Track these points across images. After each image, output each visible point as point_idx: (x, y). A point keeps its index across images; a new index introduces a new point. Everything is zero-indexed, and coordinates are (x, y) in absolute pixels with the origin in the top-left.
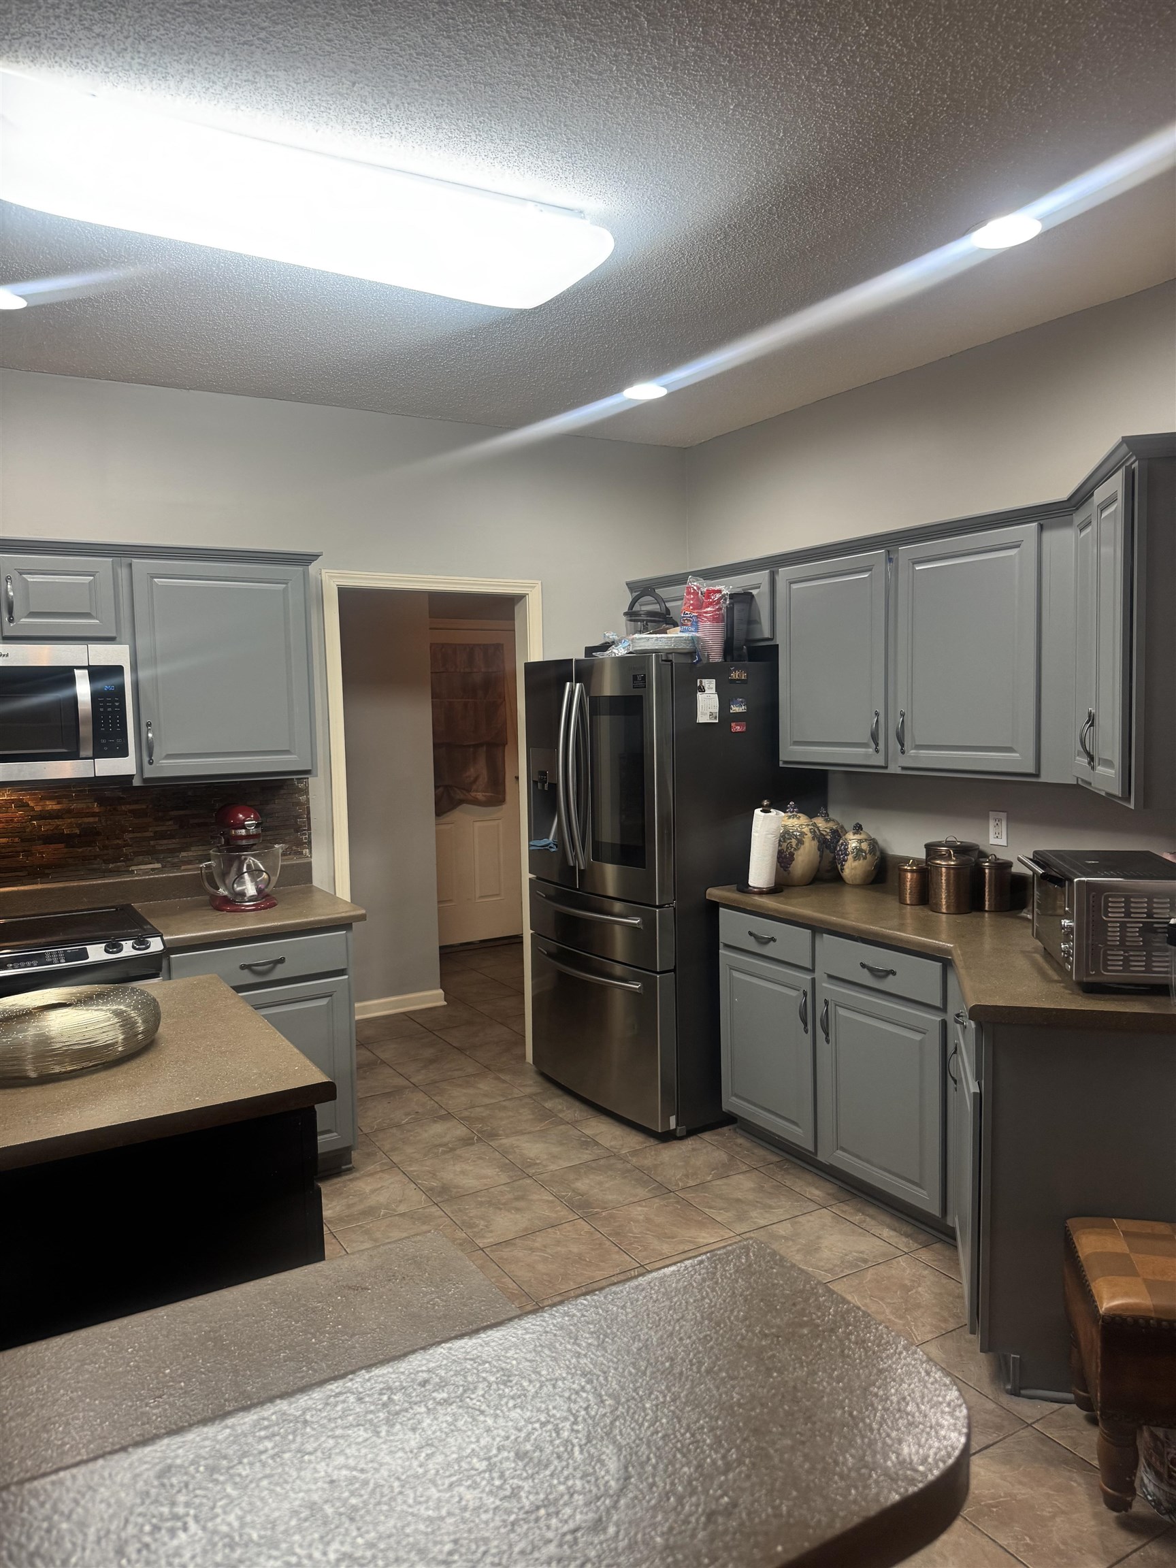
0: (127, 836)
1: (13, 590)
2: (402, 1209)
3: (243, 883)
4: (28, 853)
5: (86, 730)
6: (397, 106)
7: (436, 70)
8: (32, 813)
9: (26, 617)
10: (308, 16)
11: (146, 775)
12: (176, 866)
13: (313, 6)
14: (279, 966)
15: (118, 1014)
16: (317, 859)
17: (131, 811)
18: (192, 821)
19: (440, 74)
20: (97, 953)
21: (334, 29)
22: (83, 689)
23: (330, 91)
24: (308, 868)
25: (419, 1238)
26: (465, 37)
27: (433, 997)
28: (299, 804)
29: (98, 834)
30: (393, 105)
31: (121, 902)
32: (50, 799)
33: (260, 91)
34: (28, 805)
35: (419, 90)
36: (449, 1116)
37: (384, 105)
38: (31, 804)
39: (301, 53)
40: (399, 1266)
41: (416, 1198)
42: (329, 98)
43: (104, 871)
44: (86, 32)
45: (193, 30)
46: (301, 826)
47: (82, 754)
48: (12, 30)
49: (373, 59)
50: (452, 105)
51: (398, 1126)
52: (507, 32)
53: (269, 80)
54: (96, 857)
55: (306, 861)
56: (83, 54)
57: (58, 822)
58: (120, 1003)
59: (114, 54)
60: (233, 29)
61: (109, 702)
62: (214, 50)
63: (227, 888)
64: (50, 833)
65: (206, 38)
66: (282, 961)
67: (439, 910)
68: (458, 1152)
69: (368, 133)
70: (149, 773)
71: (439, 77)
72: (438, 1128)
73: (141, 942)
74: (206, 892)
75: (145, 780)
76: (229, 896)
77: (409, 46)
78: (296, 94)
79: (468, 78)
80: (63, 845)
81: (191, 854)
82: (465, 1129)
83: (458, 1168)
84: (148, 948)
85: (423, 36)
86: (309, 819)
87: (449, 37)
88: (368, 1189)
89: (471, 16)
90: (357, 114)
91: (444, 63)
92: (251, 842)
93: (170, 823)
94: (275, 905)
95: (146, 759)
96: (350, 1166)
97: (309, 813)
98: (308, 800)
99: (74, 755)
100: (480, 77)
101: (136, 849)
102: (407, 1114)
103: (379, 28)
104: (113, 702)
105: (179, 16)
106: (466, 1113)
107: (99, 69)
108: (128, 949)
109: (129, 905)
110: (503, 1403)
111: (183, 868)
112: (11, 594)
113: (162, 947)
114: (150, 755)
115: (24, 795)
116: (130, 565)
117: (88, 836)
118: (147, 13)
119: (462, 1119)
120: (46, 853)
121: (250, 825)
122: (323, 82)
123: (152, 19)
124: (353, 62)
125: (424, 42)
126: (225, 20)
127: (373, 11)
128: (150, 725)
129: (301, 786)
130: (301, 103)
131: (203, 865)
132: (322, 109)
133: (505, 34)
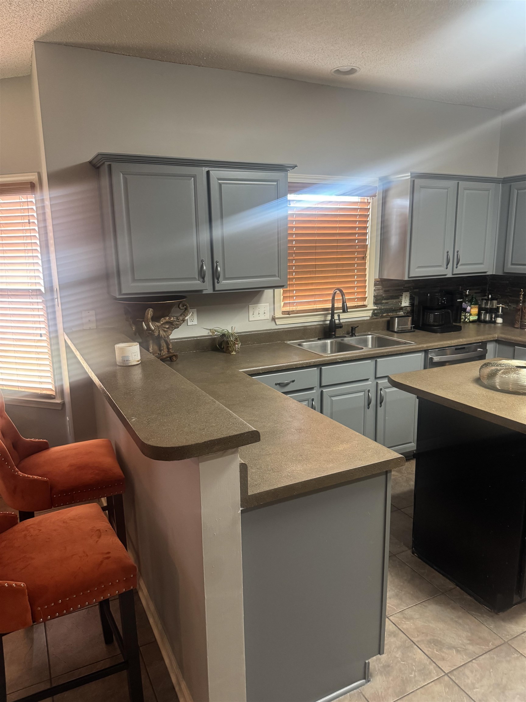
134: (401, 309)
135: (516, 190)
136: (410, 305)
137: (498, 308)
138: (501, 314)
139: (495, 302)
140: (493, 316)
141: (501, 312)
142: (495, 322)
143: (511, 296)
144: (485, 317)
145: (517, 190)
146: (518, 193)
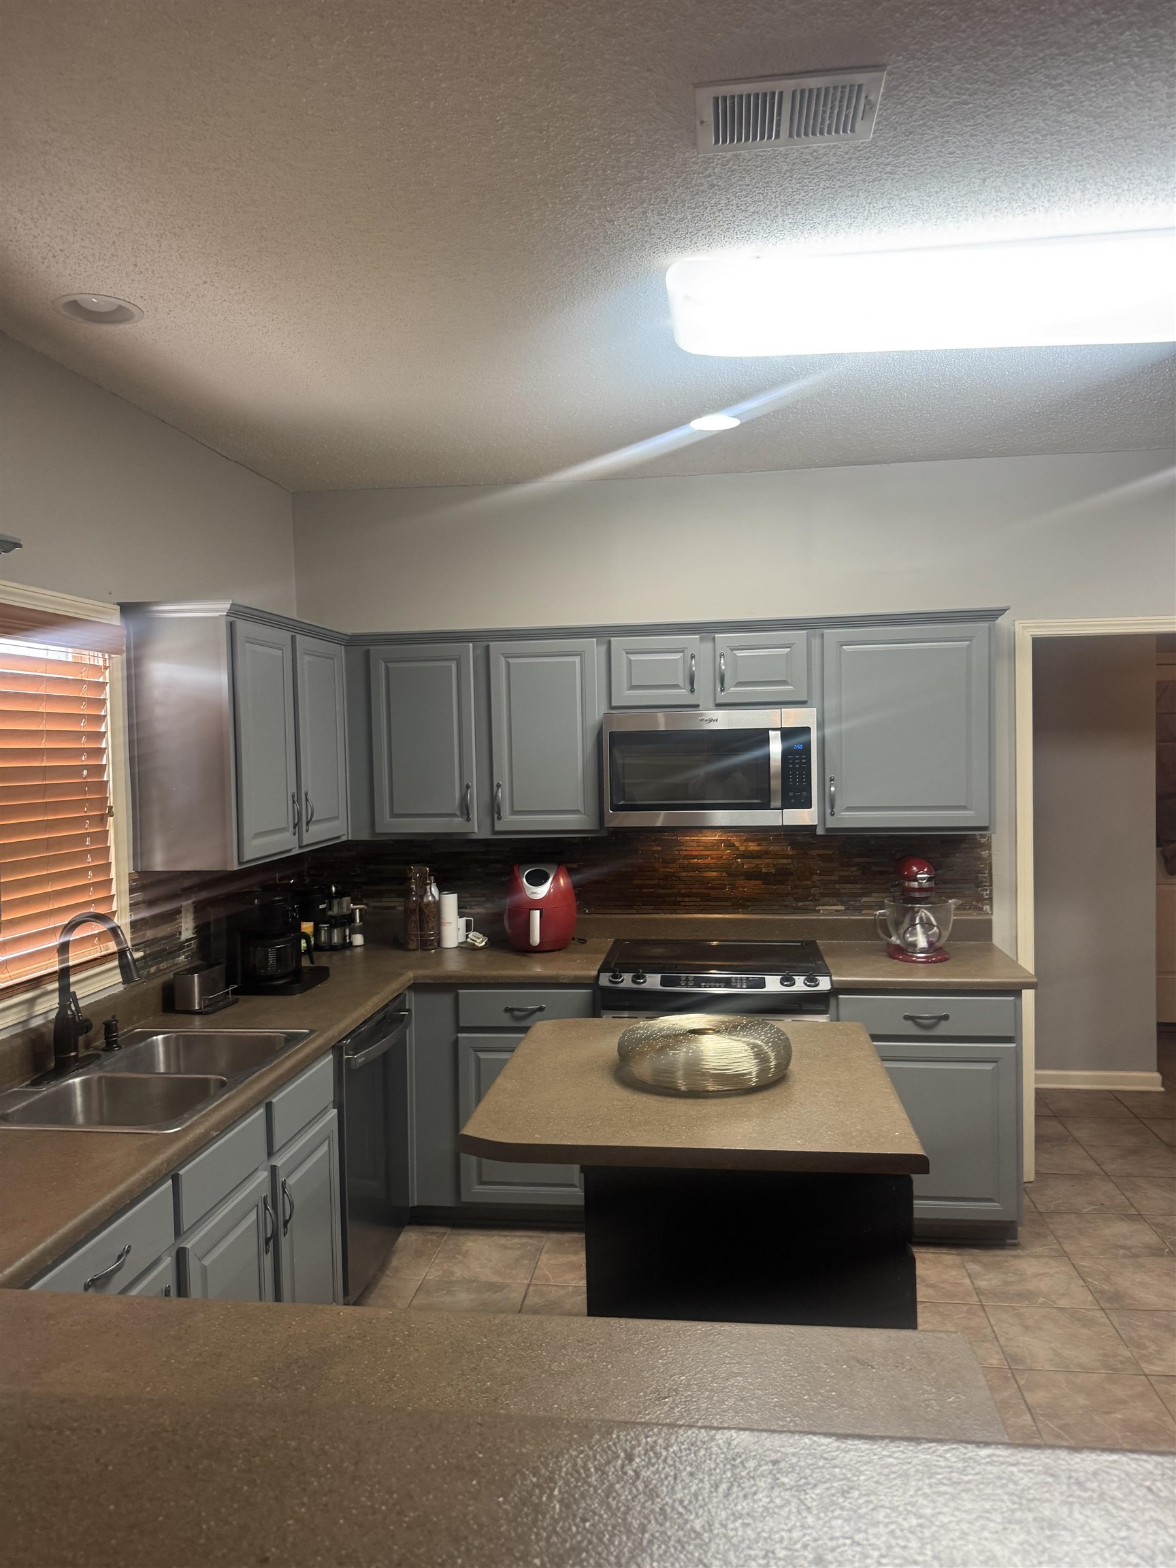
0: (816, 878)
1: (725, 664)
2: (1063, 1303)
3: (914, 934)
4: (733, 887)
5: (776, 784)
6: (1034, 185)
7: (1066, 143)
8: (737, 852)
9: (735, 686)
10: (926, 141)
11: (829, 825)
12: (858, 910)
13: (929, 132)
14: (943, 1023)
15: (754, 1046)
16: (999, 916)
17: (819, 856)
18: (875, 869)
19: (1072, 145)
20: (773, 984)
21: (954, 143)
22: (776, 748)
23: (963, 193)
24: (988, 924)
25: (943, 1335)
26: (1091, 105)
27: (1148, 1080)
28: (980, 858)
29: (791, 874)
30: (1029, 186)
31: (806, 937)
32: (752, 841)
33: (897, 212)
34: (734, 846)
35: (1053, 165)
36: (1139, 1217)
37: (1019, 188)
38: (737, 844)
39: (928, 171)
40: (912, 1356)
41: (1080, 1297)
42: (963, 199)
43: (794, 908)
44: (743, 214)
45: (828, 185)
46: (982, 882)
47: (773, 804)
48: (690, 230)
49: (998, 154)
50: (1093, 167)
51: (1078, 1213)
52: (1137, 85)
53: (904, 201)
54: (788, 894)
55: (986, 917)
56: (745, 230)
57: (757, 861)
58: (756, 1038)
59: (769, 222)
60: (861, 173)
61: (797, 759)
62: (850, 193)
63: (899, 937)
64: (751, 870)
65: (840, 187)
66: (946, 1018)
67: (1158, 980)
68: (1141, 1260)
69: (1010, 216)
70: (832, 823)
71: (1071, 148)
72: (1123, 1228)
73: (812, 980)
74: (881, 939)
75: (828, 830)
76: (902, 945)
77: (1032, 132)
78: (931, 205)
79: (1103, 138)
80: (760, 882)
81: (872, 899)
82: (1155, 1237)
83: (1139, 1277)
84: (817, 985)
85: (1044, 120)
86: (990, 874)
87: (1073, 111)
88: (1030, 1271)
89: (1092, 86)
90: (994, 203)
91: (1074, 134)
92: (924, 895)
93: (854, 869)
94: (946, 959)
95: (828, 811)
96: (1016, 1241)
97: (991, 869)
98: (990, 855)
99: (766, 806)
100: (1117, 133)
101: (822, 891)
102: (1091, 1203)
103: (997, 128)
104: (801, 759)
105: (814, 179)
106: (1161, 1220)
107: (760, 237)
108: (800, 985)
109: (815, 942)
110: (831, 1509)
111: (864, 912)
112: (723, 667)
113: (829, 987)
114: (832, 807)
115: (731, 836)
116: (822, 635)
117: (782, 876)
118: (788, 185)
119: (1157, 1225)
120: (747, 887)
121: (923, 879)
122: (955, 187)
123: (792, 188)
124: (979, 163)
125: (1046, 124)
126: (853, 168)
127: (987, 117)
128: (833, 780)
129: (983, 840)
130: (938, 210)
131: (877, 913)
132: (959, 209)
133: (1135, 88)
134: (181, 946)
135: (383, 663)
136: (194, 934)
137: (353, 911)
138: (360, 926)
139: (346, 899)
140: (347, 933)
141: (360, 921)
142: (350, 945)
143: (365, 883)
144: (330, 937)
145: (385, 662)
146: (387, 669)
